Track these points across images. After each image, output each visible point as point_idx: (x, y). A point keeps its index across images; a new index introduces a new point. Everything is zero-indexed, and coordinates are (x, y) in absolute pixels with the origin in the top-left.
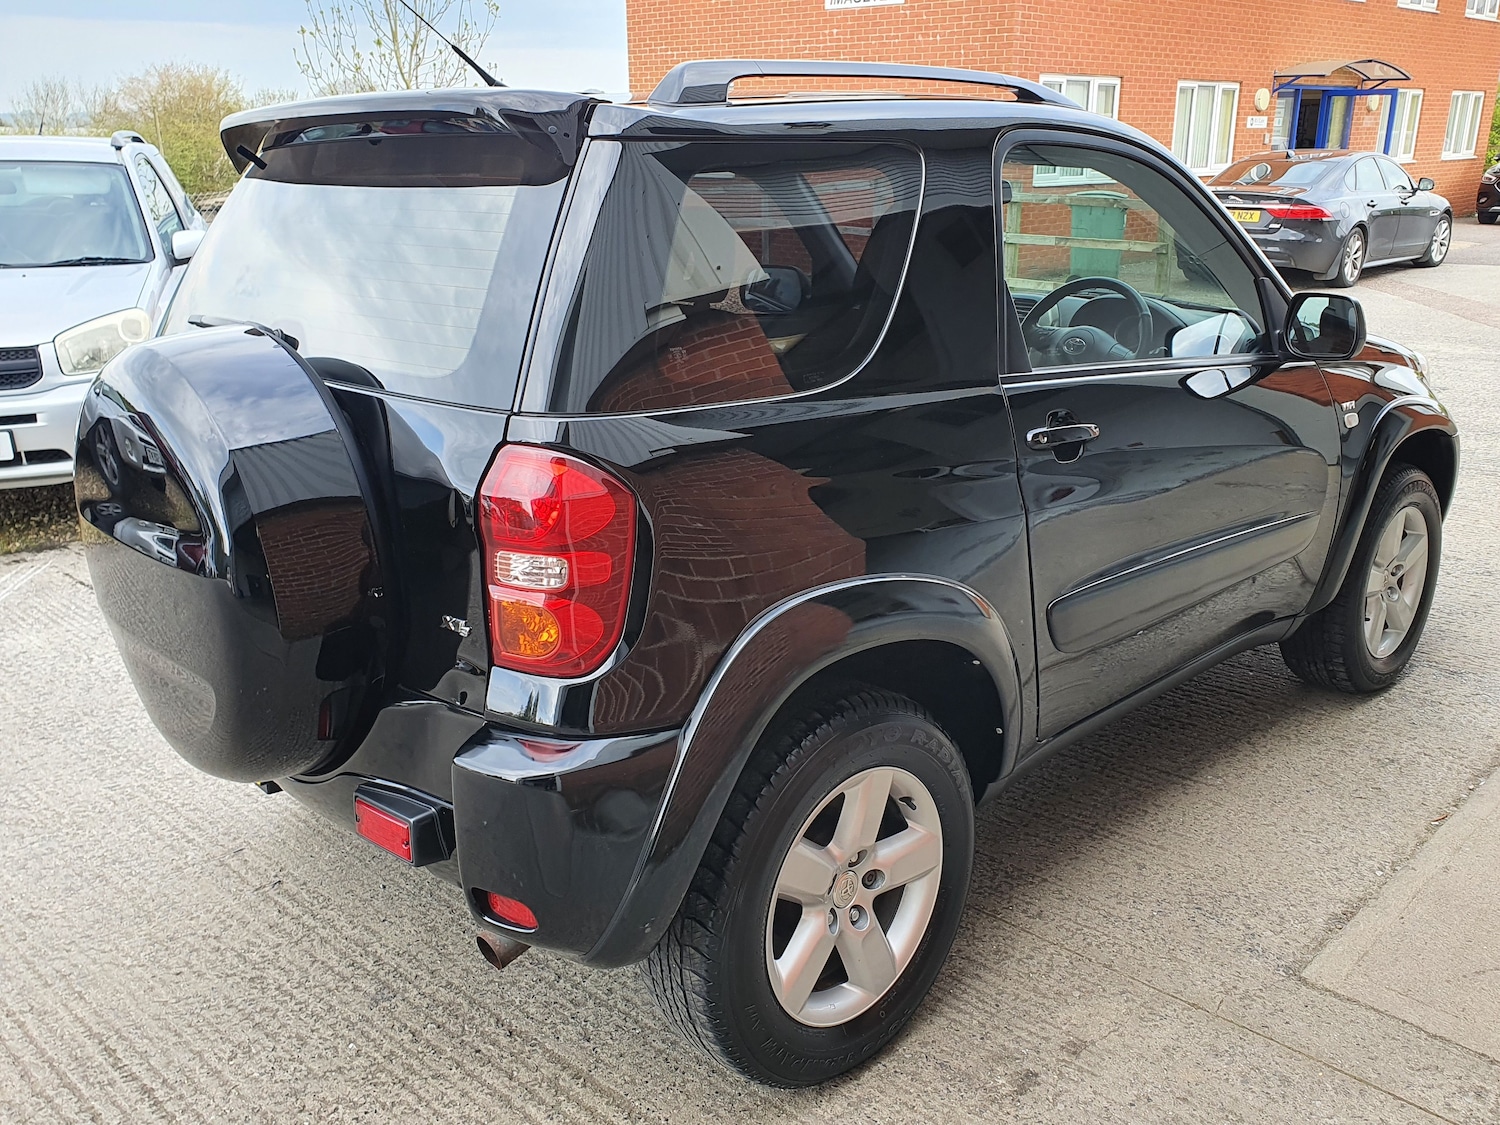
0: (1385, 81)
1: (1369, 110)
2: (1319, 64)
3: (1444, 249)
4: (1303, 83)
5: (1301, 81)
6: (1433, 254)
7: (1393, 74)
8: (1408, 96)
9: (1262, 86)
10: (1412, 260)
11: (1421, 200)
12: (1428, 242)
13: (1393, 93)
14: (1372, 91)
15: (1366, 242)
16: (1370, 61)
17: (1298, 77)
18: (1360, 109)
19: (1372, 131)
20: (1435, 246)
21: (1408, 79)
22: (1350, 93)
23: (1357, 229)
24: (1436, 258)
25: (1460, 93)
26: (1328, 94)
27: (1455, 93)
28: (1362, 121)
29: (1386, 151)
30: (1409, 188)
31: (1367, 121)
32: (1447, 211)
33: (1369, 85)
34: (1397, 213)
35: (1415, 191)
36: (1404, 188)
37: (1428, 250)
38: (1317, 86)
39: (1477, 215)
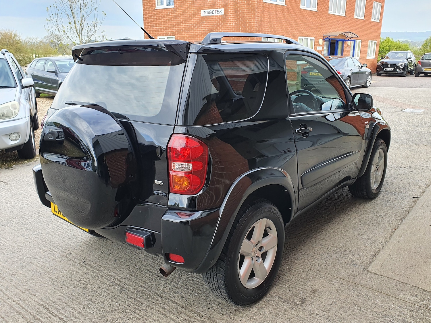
0: (352, 37)
1: (348, 45)
2: (335, 33)
3: (370, 83)
4: (331, 38)
5: (330, 37)
6: (367, 84)
7: (354, 36)
8: (358, 41)
9: (321, 38)
10: (362, 86)
11: (364, 69)
12: (366, 81)
13: (354, 41)
14: (349, 40)
15: (351, 81)
16: (348, 32)
17: (330, 36)
18: (346, 45)
19: (349, 51)
20: (368, 82)
21: (358, 37)
22: (343, 41)
23: (348, 77)
24: (368, 85)
25: (371, 41)
26: (337, 41)
27: (369, 41)
28: (346, 48)
29: (353, 56)
30: (361, 66)
31: (347, 48)
32: (370, 73)
33: (348, 39)
34: (358, 73)
35: (362, 67)
36: (359, 66)
37: (366, 83)
38: (334, 38)
39: (376, 74)
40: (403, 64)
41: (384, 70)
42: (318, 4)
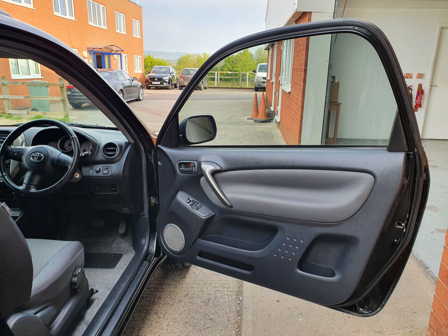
0: (117, 51)
1: (115, 59)
2: (100, 44)
3: (143, 96)
4: (96, 50)
5: (95, 50)
6: (140, 98)
7: (119, 49)
8: (124, 55)
9: (84, 50)
10: (136, 99)
11: (135, 82)
12: (138, 94)
13: (120, 54)
14: (115, 54)
15: (123, 95)
16: (113, 45)
17: (94, 48)
18: (112, 59)
19: (117, 64)
20: (140, 95)
21: (123, 51)
22: (109, 54)
23: (121, 91)
24: (141, 99)
25: (136, 56)
26: (104, 54)
27: (135, 56)
28: (113, 62)
29: (122, 69)
30: (131, 80)
31: (115, 62)
32: (141, 86)
33: (113, 52)
34: (129, 87)
35: (133, 80)
36: (130, 80)
37: (139, 96)
38: (100, 51)
39: (146, 87)
40: (168, 78)
41: (153, 83)
42: (75, 12)
